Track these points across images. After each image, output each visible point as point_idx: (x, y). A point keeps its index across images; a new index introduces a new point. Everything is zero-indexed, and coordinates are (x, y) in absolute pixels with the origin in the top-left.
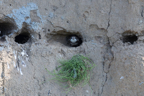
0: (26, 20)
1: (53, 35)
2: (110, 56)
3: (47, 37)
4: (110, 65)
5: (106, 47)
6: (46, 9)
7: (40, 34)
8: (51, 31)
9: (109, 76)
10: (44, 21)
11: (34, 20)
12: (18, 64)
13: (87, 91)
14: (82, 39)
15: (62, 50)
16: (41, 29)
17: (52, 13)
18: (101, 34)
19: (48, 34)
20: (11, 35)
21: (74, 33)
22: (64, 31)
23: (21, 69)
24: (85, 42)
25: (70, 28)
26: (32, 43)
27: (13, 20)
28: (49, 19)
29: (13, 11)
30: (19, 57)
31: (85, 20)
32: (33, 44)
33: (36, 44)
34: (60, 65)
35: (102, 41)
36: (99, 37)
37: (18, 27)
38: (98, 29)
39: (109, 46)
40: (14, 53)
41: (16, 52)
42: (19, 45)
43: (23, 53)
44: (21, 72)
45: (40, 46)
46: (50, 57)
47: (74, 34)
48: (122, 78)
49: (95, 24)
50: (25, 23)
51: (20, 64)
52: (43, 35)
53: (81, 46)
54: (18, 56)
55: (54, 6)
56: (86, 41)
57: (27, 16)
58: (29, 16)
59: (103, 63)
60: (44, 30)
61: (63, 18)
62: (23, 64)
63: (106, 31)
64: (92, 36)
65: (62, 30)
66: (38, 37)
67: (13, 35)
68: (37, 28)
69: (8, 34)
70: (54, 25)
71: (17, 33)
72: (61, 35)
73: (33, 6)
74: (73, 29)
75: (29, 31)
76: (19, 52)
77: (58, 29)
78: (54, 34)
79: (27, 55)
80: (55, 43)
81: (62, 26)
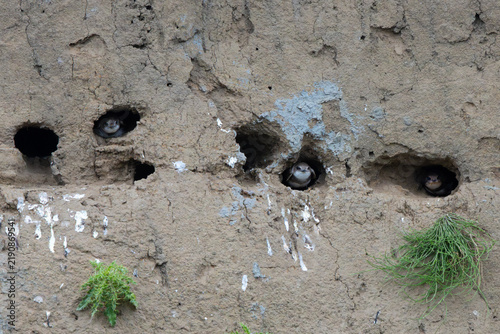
0: (311, 127)
1: (381, 165)
3: (367, 172)
6: (362, 98)
7: (349, 163)
8: (377, 156)
10: (358, 130)
11: (332, 128)
12: (295, 242)
13: (475, 313)
14: (457, 177)
15: (406, 206)
16: (349, 149)
17: (380, 109)
19: (369, 164)
20: (271, 166)
21: (438, 159)
22: (411, 155)
23: (301, 257)
24: (468, 184)
25: (426, 147)
26: (328, 186)
27: (278, 126)
28: (372, 124)
29: (278, 103)
30: (295, 225)
31: (467, 125)
32: (332, 189)
33: (339, 190)
34: (403, 243)
37: (292, 145)
40: (283, 213)
41: (289, 211)
42: (295, 193)
43: (306, 215)
44: (302, 264)
45: (351, 196)
46: (378, 224)
47: (435, 163)
49: (492, 136)
50: (307, 136)
51: (300, 241)
52: (354, 169)
53: (457, 193)
54: (293, 223)
55: (383, 90)
56: (469, 181)
57: (315, 117)
58: (319, 117)
60: (357, 152)
61: (409, 121)
62: (307, 242)
64: (486, 168)
65: (407, 151)
66: (343, 168)
67: (276, 166)
68: (337, 146)
69: (263, 165)
70: (385, 139)
73: (331, 89)
74: (434, 151)
75: (320, 157)
76: (294, 212)
77: (394, 152)
78: (385, 162)
79: (317, 220)
81: (406, 143)
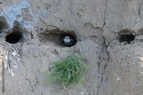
0: (17, 19)
1: (45, 34)
2: (106, 56)
3: (40, 37)
4: (106, 66)
5: (101, 47)
6: (38, 7)
7: (32, 33)
8: (44, 30)
9: (104, 77)
10: (36, 20)
11: (26, 19)
12: (10, 64)
13: (82, 93)
15: (55, 50)
16: (33, 27)
17: (45, 12)
18: (97, 33)
19: (41, 33)
20: (1, 34)
21: (68, 32)
22: (58, 30)
23: (12, 70)
24: (80, 42)
25: (64, 27)
26: (24, 42)
27: (4, 18)
28: (42, 17)
30: (10, 58)
31: (80, 18)
32: (25, 44)
33: (28, 44)
34: (53, 65)
35: (97, 40)
36: (94, 36)
37: (9, 26)
38: (93, 28)
39: (105, 45)
40: (5, 53)
41: (7, 52)
42: (10, 44)
43: (14, 54)
44: (12, 73)
45: (32, 46)
46: (43, 57)
47: (67, 33)
48: (118, 79)
49: (90, 23)
50: (16, 22)
51: (12, 64)
52: (35, 34)
53: (75, 46)
54: (9, 57)
55: (47, 4)
56: (80, 41)
57: (19, 14)
58: (21, 15)
59: (99, 64)
60: (36, 29)
61: (57, 16)
62: (14, 64)
63: (102, 30)
64: (87, 35)
65: (56, 28)
66: (30, 36)
67: (4, 35)
68: (28, 26)
70: (47, 24)
71: (8, 32)
72: (55, 34)
73: (25, 4)
74: (67, 28)
75: (21, 31)
76: (10, 52)
77: (51, 29)
78: (47, 33)
79: (19, 56)
80: (48, 42)
81: (56, 25)
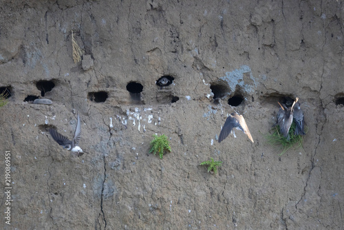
0: (239, 83)
2: (323, 118)
3: (260, 100)
4: (323, 127)
5: (318, 109)
6: (259, 72)
7: (253, 96)
8: (264, 93)
9: (322, 138)
10: (257, 84)
11: (246, 83)
13: (300, 153)
16: (253, 91)
17: (265, 76)
18: (312, 95)
19: (261, 96)
20: (224, 97)
22: (277, 93)
25: (283, 90)
26: (245, 105)
27: (227, 82)
28: (262, 81)
29: (226, 74)
31: (298, 82)
32: (246, 107)
33: (249, 106)
35: (314, 103)
36: (312, 99)
37: (231, 89)
38: (311, 91)
39: (322, 107)
42: (233, 107)
45: (253, 109)
46: (263, 119)
48: (334, 140)
49: (308, 86)
50: (238, 86)
52: (256, 98)
55: (267, 69)
57: (240, 79)
58: (242, 79)
59: (316, 125)
60: (257, 92)
61: (276, 80)
63: (319, 93)
64: (305, 98)
65: (275, 92)
66: (251, 99)
67: (226, 98)
68: (249, 90)
69: (221, 97)
70: (267, 87)
71: (230, 96)
72: (274, 97)
73: (246, 69)
74: (286, 92)
75: (242, 94)
77: (271, 92)
78: (267, 96)
80: (268, 105)
81: (275, 89)
